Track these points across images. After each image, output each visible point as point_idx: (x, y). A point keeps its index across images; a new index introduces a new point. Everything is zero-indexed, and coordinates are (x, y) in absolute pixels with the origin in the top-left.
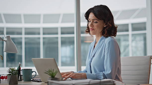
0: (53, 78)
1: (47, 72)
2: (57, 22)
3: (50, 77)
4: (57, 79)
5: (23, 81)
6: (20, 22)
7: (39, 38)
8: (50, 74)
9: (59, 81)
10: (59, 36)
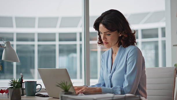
0: (67, 92)
1: (59, 85)
2: (55, 27)
3: (63, 91)
4: (71, 93)
5: (25, 96)
6: (12, 26)
7: (34, 45)
8: (63, 86)
9: (74, 95)
10: (57, 43)
